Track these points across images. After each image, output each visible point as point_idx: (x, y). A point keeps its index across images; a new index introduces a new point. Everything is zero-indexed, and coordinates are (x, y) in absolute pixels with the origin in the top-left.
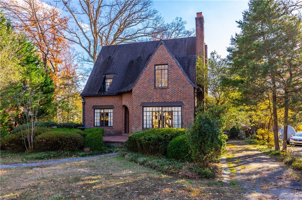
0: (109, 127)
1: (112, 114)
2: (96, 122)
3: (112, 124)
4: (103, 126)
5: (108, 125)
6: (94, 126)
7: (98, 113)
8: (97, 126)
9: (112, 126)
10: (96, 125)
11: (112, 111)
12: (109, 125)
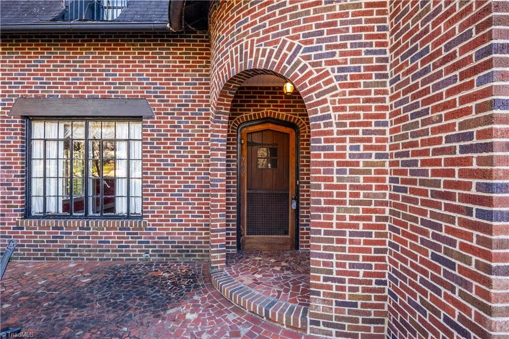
0: (117, 223)
1: (137, 148)
2: (37, 186)
3: (139, 201)
4: (86, 216)
5: (113, 209)
6: (27, 213)
7: (54, 144)
8: (46, 215)
9: (139, 211)
10: (37, 207)
11: (136, 130)
12: (121, 207)
